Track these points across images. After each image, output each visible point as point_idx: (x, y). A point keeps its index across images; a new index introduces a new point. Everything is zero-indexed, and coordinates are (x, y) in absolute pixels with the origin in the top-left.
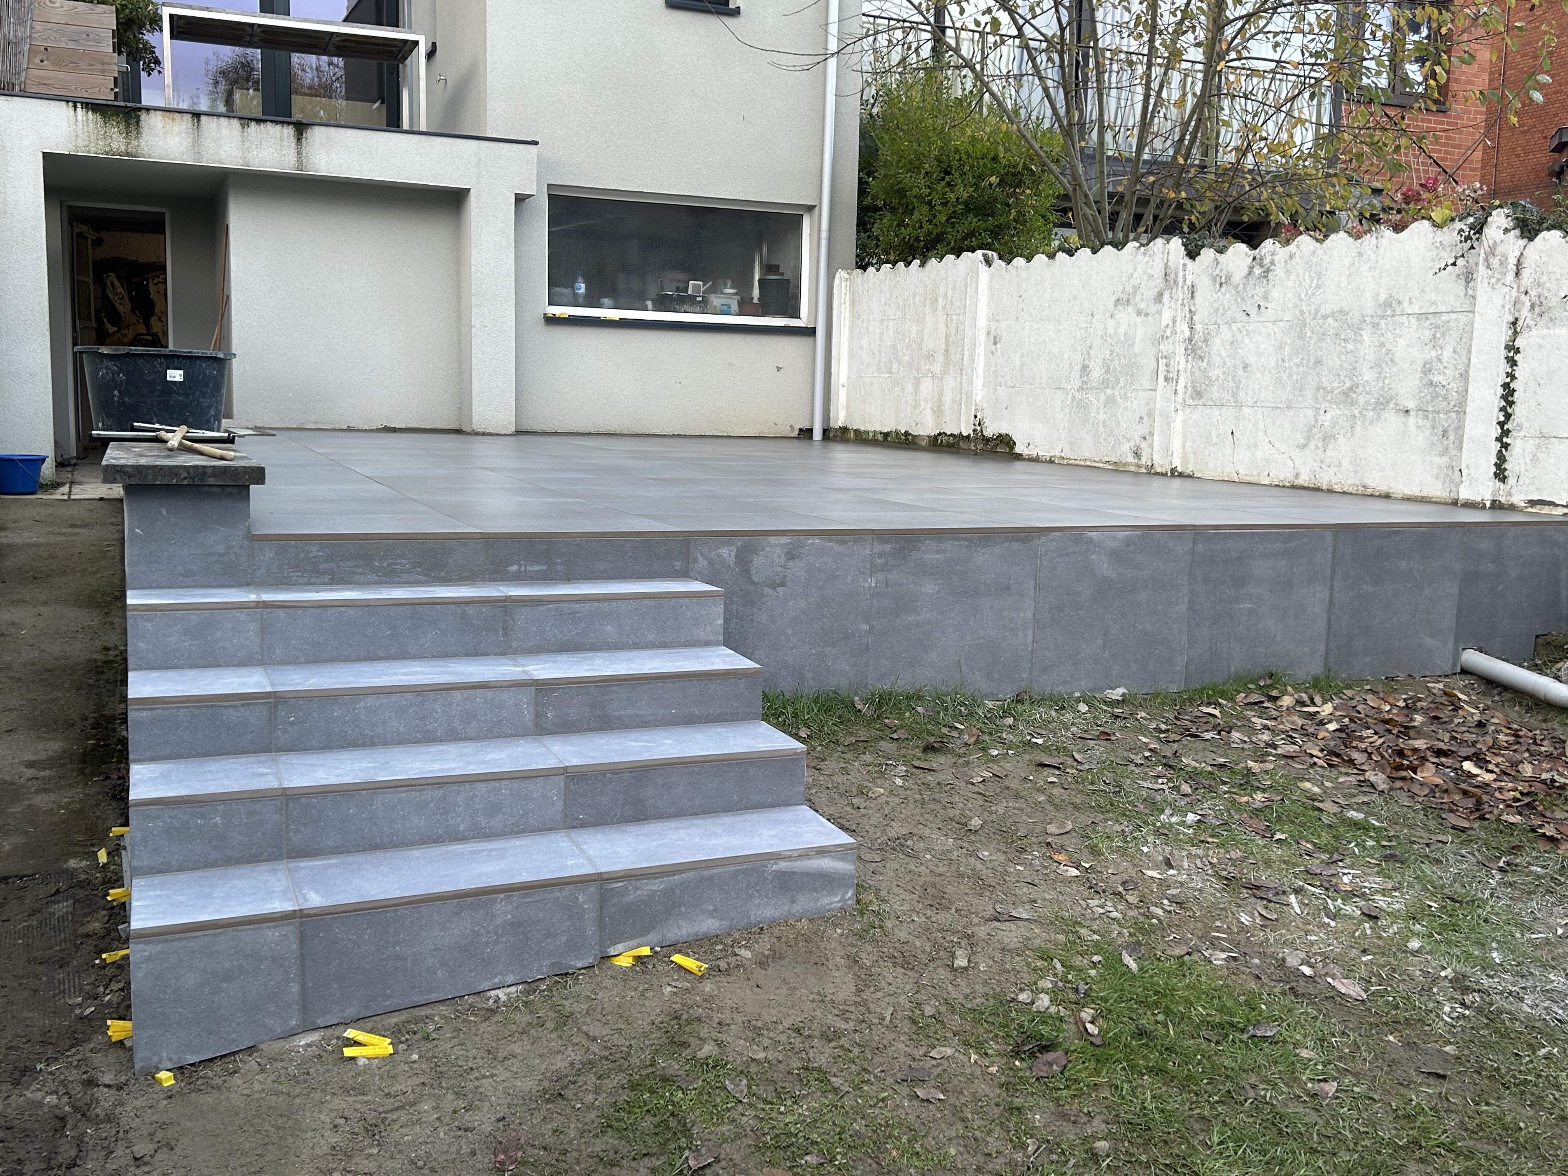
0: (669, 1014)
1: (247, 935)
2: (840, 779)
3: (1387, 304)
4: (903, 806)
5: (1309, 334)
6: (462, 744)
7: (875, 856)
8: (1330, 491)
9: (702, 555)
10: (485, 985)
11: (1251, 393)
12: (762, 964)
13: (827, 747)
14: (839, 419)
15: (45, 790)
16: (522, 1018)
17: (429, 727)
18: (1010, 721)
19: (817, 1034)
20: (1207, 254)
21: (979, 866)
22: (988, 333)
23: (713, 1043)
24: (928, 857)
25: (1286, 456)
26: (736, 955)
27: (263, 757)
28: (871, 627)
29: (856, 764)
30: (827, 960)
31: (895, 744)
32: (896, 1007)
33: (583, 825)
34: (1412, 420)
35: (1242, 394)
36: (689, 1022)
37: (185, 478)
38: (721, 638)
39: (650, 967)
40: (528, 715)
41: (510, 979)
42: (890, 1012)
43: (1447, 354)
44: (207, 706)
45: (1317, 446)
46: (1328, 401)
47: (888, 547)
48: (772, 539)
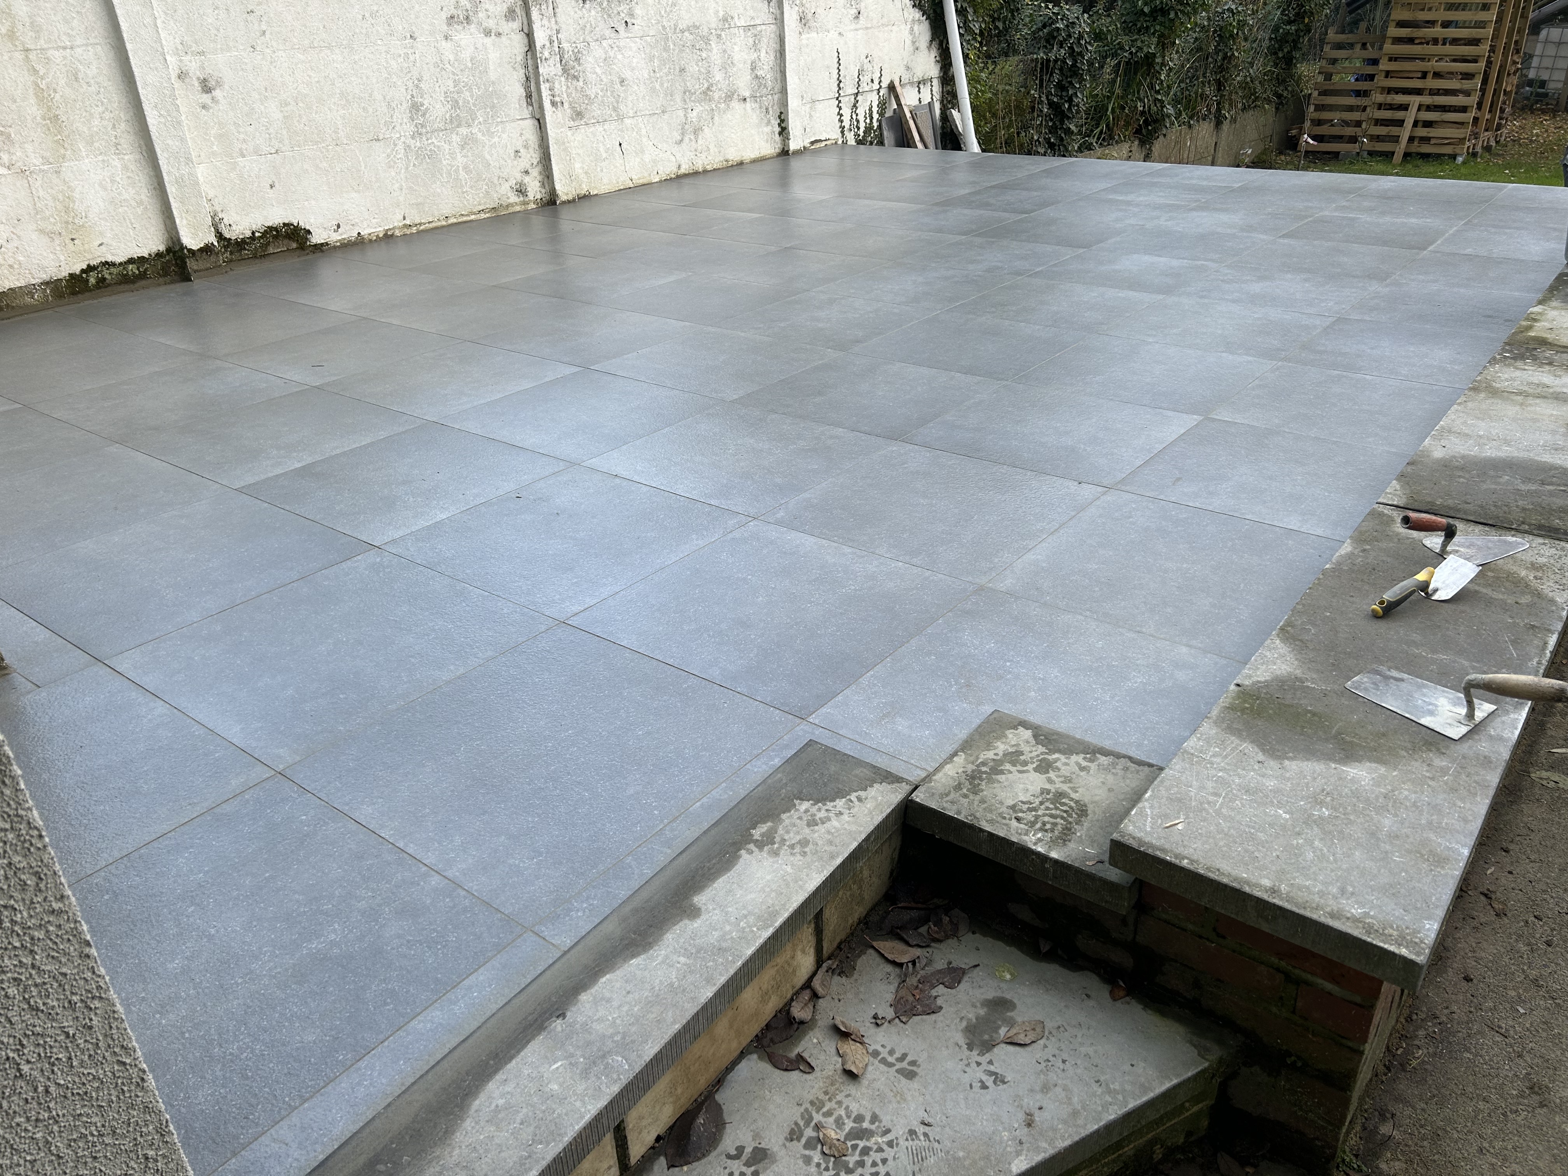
3: (725, 20)
5: (672, 47)
8: (705, 172)
11: (630, 105)
25: (669, 153)
34: (748, 105)
45: (690, 139)
46: (693, 101)
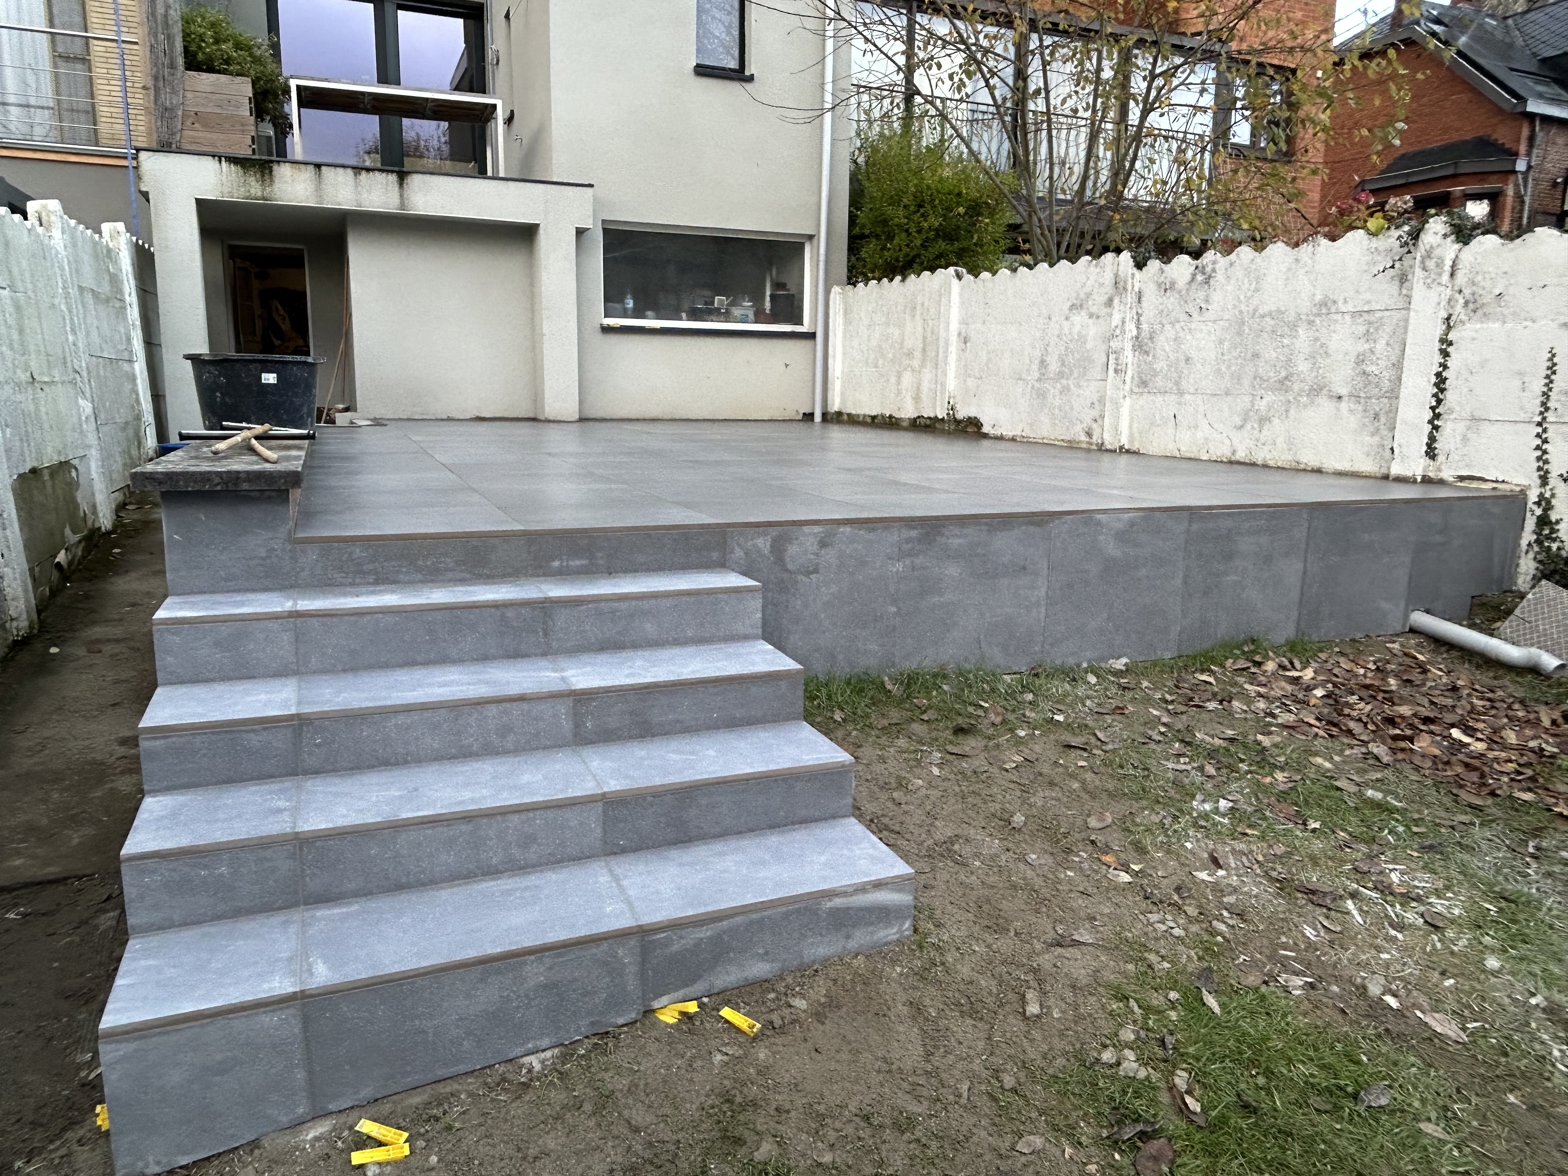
0: (719, 1095)
1: (239, 1024)
2: (878, 768)
3: (1324, 304)
4: (944, 800)
5: (1247, 331)
6: (499, 760)
7: (924, 865)
8: (1265, 466)
9: (739, 545)
10: (518, 1051)
11: (1191, 381)
12: (819, 1016)
13: (862, 730)
14: (835, 405)
15: (131, 769)
16: (558, 1097)
17: (465, 742)
18: (1030, 697)
19: (888, 1121)
20: (1154, 265)
21: (1030, 873)
22: (959, 334)
23: (771, 1139)
24: (977, 863)
25: (1225, 435)
26: (790, 1006)
27: (288, 783)
28: (899, 609)
29: (892, 750)
30: (889, 1009)
31: (925, 726)
32: (972, 1077)
33: (623, 851)
34: (1344, 405)
35: (1184, 383)
36: (743, 1107)
37: (218, 484)
38: (760, 631)
39: (697, 1023)
40: (567, 725)
41: (546, 1042)
42: (966, 1087)
43: (1380, 346)
44: (227, 732)
45: (1253, 427)
46: (1264, 389)
47: (914, 533)
48: (806, 529)
